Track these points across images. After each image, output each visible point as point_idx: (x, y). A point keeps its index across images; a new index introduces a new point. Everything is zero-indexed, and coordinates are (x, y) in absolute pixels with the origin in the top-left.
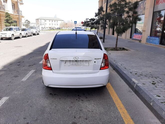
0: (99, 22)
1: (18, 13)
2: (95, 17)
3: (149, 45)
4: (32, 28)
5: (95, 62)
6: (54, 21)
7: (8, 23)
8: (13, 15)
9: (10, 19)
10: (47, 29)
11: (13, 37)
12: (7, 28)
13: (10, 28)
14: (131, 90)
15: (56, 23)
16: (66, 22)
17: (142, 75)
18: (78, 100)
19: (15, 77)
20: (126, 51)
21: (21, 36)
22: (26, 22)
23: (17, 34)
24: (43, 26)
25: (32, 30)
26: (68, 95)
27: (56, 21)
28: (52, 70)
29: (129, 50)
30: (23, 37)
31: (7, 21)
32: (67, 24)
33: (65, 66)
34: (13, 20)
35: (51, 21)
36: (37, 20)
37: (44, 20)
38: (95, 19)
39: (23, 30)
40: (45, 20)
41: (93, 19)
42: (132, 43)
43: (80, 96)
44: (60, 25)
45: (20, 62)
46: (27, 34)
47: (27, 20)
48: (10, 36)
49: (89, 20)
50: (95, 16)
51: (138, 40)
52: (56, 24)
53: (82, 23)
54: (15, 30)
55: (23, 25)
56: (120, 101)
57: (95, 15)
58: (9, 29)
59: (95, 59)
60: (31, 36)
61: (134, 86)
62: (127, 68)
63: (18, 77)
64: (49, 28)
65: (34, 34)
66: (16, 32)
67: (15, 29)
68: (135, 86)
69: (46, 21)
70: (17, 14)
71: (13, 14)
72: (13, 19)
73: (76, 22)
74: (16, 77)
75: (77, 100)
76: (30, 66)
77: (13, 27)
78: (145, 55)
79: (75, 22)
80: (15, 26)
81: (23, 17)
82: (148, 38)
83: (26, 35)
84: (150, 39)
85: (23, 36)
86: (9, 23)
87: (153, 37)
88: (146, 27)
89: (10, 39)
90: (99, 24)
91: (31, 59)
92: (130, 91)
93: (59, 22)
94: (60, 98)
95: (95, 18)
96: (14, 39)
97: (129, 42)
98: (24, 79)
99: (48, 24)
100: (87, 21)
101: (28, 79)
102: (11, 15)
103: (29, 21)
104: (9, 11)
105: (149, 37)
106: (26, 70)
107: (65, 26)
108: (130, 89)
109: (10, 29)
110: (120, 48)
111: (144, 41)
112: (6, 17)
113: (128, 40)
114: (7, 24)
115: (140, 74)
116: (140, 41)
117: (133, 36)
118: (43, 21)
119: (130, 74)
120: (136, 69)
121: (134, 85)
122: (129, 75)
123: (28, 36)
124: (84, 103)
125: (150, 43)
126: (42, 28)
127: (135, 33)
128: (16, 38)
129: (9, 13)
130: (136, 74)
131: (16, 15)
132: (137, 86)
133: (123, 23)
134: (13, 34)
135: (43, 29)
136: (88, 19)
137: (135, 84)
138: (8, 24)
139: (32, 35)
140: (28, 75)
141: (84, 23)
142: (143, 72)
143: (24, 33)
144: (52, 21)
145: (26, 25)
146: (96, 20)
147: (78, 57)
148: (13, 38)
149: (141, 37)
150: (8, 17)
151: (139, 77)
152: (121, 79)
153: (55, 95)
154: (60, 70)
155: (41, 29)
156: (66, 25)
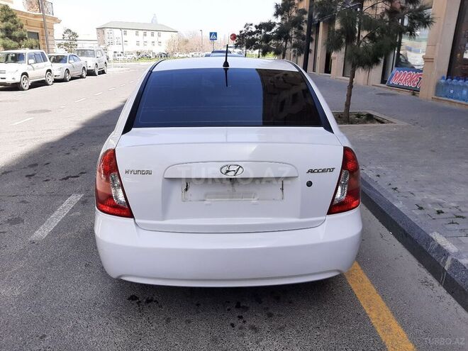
0: (288, 32)
1: (41, 10)
2: (274, 17)
3: (446, 105)
4: (83, 53)
5: (309, 184)
6: (149, 33)
7: (10, 38)
8: (27, 14)
9: (15, 26)
10: (129, 56)
11: (25, 82)
12: (8, 54)
13: (16, 54)
14: (430, 278)
15: (155, 38)
16: (186, 37)
17: (463, 217)
18: (237, 327)
19: (11, 224)
20: (380, 124)
21: (51, 79)
22: (66, 35)
23: (38, 72)
24: (119, 49)
25: (83, 59)
26: (198, 305)
27: (156, 33)
28: (130, 215)
29: (389, 122)
30: (56, 81)
31: (7, 33)
32: (187, 41)
33: (184, 200)
34: (25, 31)
35: (141, 33)
36: (101, 30)
37: (121, 29)
38: (274, 24)
39: (58, 59)
40: (124, 30)
41: (270, 23)
42: (391, 97)
43: (246, 309)
44: (169, 43)
45: (36, 165)
46: (68, 72)
47: (70, 31)
48: (17, 80)
49: (254, 29)
50: (275, 15)
51: (407, 88)
52: (156, 43)
53: (234, 37)
54: (32, 61)
55: (57, 46)
56: (401, 330)
57: (274, 11)
58: (12, 58)
59: (312, 171)
60: (81, 77)
61: (444, 262)
62: (400, 188)
63: (21, 225)
64: (135, 55)
65: (91, 73)
66: (35, 65)
67: (30, 57)
68: (448, 263)
69: (125, 34)
70: (38, 13)
71: (26, 11)
72: (25, 27)
73: (216, 34)
74: (15, 221)
75: (233, 325)
76: (68, 178)
77: (26, 51)
78: (444, 137)
79: (211, 34)
80: (32, 48)
81: (56, 20)
82: (443, 81)
83: (65, 76)
84: (447, 84)
85: (56, 78)
86: (15, 39)
87: (458, 79)
88: (437, 47)
89: (16, 87)
90: (287, 38)
91: (74, 154)
92: (425, 282)
93: (166, 37)
94: (168, 320)
95: (274, 20)
96: (30, 87)
97: (382, 96)
98: (42, 233)
99: (133, 43)
100: (249, 30)
101: (54, 232)
102: (18, 16)
103: (74, 34)
104: (12, 2)
105: (443, 78)
106: (51, 195)
107: (182, 47)
108: (424, 272)
109: (17, 58)
110: (359, 116)
111: (427, 92)
112: (3, 22)
113: (376, 88)
114: (9, 42)
115: (454, 211)
116: (415, 91)
117: (393, 75)
118: (117, 33)
119: (418, 213)
120: (432, 193)
121: (446, 259)
122: (415, 216)
123: (73, 78)
124: (261, 340)
125: (446, 97)
126: (116, 54)
127: (396, 66)
128: (35, 85)
129: (11, 6)
130: (439, 212)
131: (36, 16)
132: (456, 263)
133: (374, 34)
134: (25, 74)
135: (117, 57)
136: (251, 25)
137: (449, 259)
138: (11, 41)
139: (84, 75)
140: (56, 213)
141: (238, 36)
142: (459, 202)
143: (58, 69)
144: (145, 35)
145: (66, 45)
146: (278, 26)
147: (240, 164)
148: (26, 84)
149: (417, 80)
150: (11, 19)
151: (456, 227)
152: (384, 231)
153: (148, 301)
154: (163, 219)
155: (111, 59)
156: (185, 45)
